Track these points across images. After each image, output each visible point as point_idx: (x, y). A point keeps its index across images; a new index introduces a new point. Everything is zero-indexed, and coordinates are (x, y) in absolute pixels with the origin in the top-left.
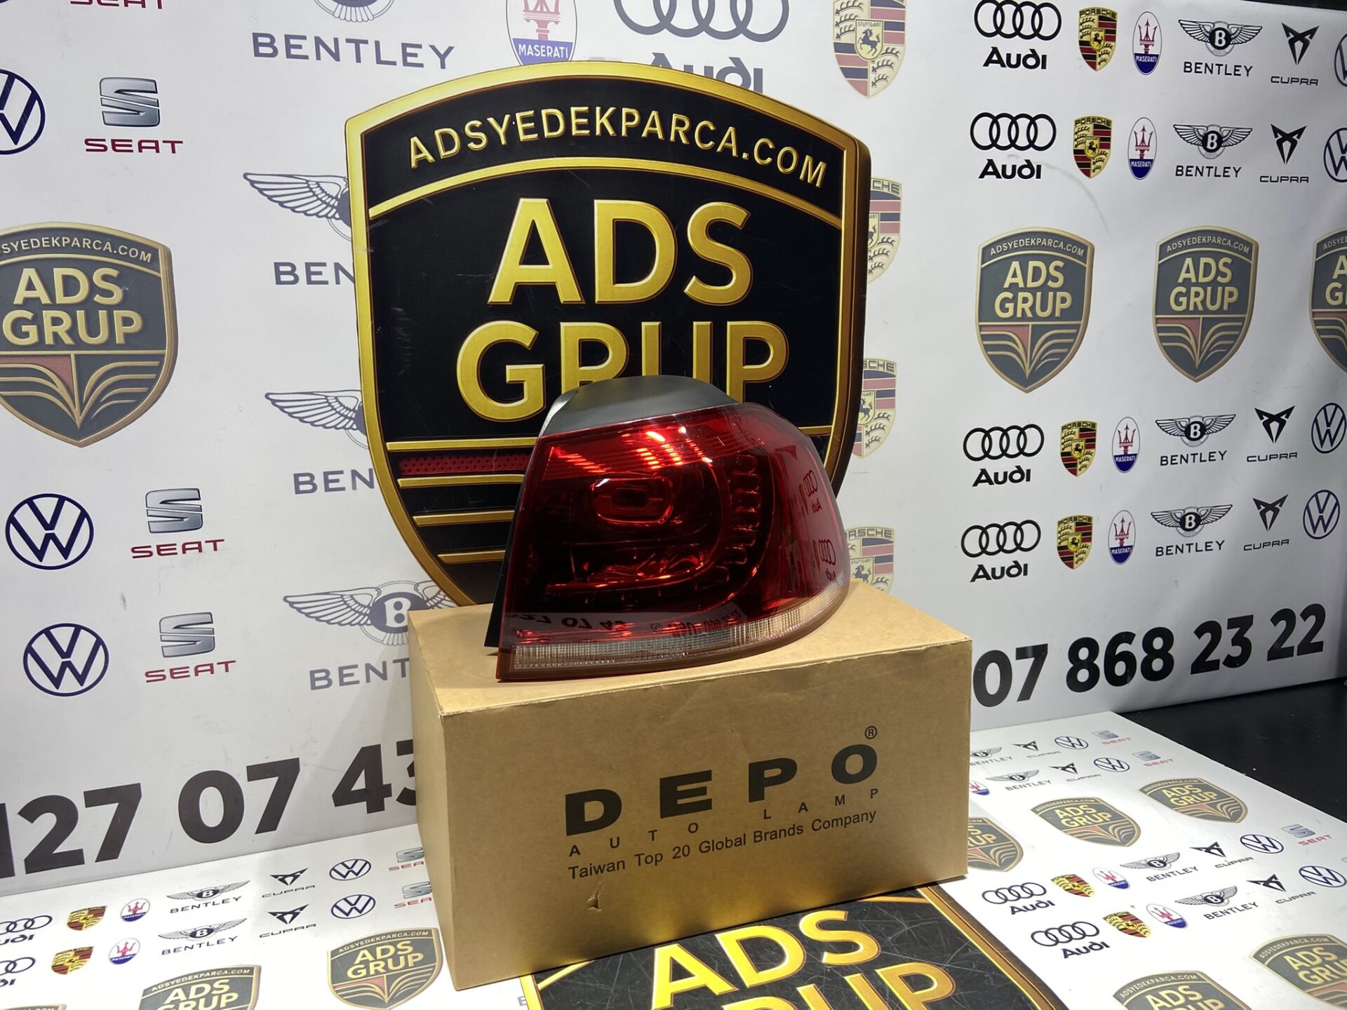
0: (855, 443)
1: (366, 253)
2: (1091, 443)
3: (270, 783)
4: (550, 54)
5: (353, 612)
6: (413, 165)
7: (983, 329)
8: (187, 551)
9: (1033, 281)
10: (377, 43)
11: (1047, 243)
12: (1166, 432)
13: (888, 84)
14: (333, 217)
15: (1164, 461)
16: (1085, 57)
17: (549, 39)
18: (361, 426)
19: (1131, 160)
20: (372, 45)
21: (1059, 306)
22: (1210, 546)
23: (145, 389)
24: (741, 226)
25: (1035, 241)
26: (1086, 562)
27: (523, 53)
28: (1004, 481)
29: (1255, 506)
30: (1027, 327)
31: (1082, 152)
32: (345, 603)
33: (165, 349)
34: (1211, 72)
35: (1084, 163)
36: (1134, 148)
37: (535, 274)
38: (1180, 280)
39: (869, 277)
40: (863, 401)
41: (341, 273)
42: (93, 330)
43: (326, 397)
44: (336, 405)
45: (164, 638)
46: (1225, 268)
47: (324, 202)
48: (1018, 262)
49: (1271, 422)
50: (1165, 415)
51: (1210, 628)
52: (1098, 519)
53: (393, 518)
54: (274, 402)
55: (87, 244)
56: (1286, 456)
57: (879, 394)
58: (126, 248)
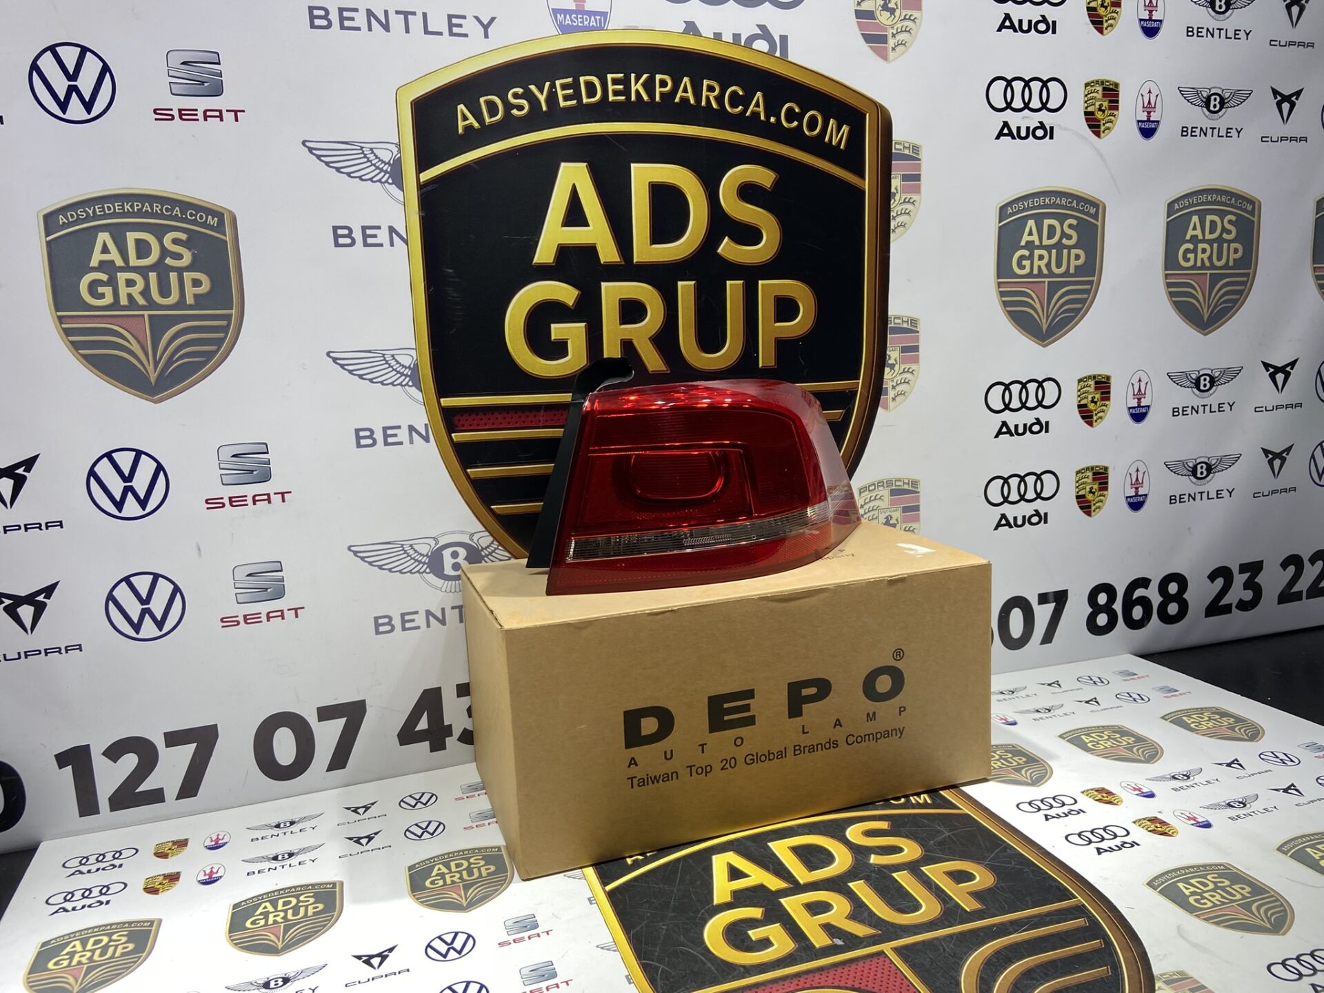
0: (882, 397)
1: (418, 216)
2: (1106, 396)
3: (338, 724)
4: (587, 23)
5: (413, 561)
6: (460, 131)
7: (1001, 285)
8: (257, 503)
9: (1049, 238)
10: (425, 15)
11: (1061, 202)
12: (1177, 384)
13: (907, 50)
14: (386, 181)
15: (1175, 412)
16: (1093, 22)
17: (586, 9)
18: (416, 381)
19: (1139, 121)
20: (420, 17)
21: (1073, 263)
22: (1221, 494)
23: (213, 348)
24: (770, 188)
25: (1050, 200)
26: (1103, 510)
27: (561, 23)
28: (1024, 433)
29: (1264, 455)
30: (1043, 284)
31: (1092, 113)
32: (406, 552)
33: (232, 309)
34: (1212, 36)
35: (1095, 126)
36: (1141, 109)
37: (576, 236)
38: (1188, 237)
39: (892, 236)
40: (889, 356)
41: (394, 235)
42: (165, 292)
43: (384, 355)
44: (393, 363)
45: (237, 585)
46: (1230, 226)
47: (377, 168)
48: (1033, 221)
49: (1276, 374)
50: (1175, 368)
51: (1222, 573)
52: (1114, 469)
53: (449, 472)
54: (335, 360)
55: (158, 209)
56: (1291, 406)
57: (904, 350)
58: (194, 212)
